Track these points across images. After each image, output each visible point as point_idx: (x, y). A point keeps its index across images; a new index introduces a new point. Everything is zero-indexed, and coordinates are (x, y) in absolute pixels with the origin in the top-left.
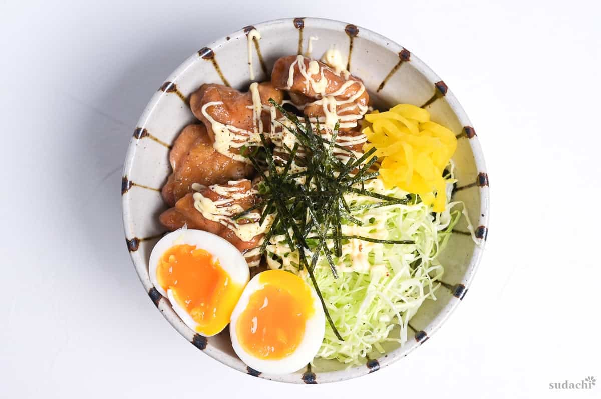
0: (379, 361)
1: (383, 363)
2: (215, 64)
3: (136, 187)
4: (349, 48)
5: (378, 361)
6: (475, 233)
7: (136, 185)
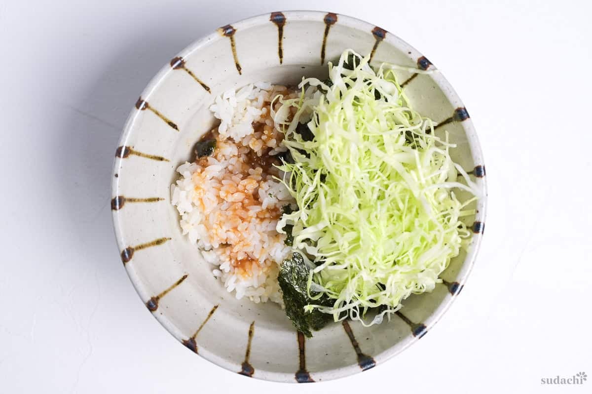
0: (477, 219)
1: (481, 218)
2: (131, 200)
3: (197, 336)
4: (189, 75)
5: (478, 221)
6: (420, 68)
7: (195, 335)
